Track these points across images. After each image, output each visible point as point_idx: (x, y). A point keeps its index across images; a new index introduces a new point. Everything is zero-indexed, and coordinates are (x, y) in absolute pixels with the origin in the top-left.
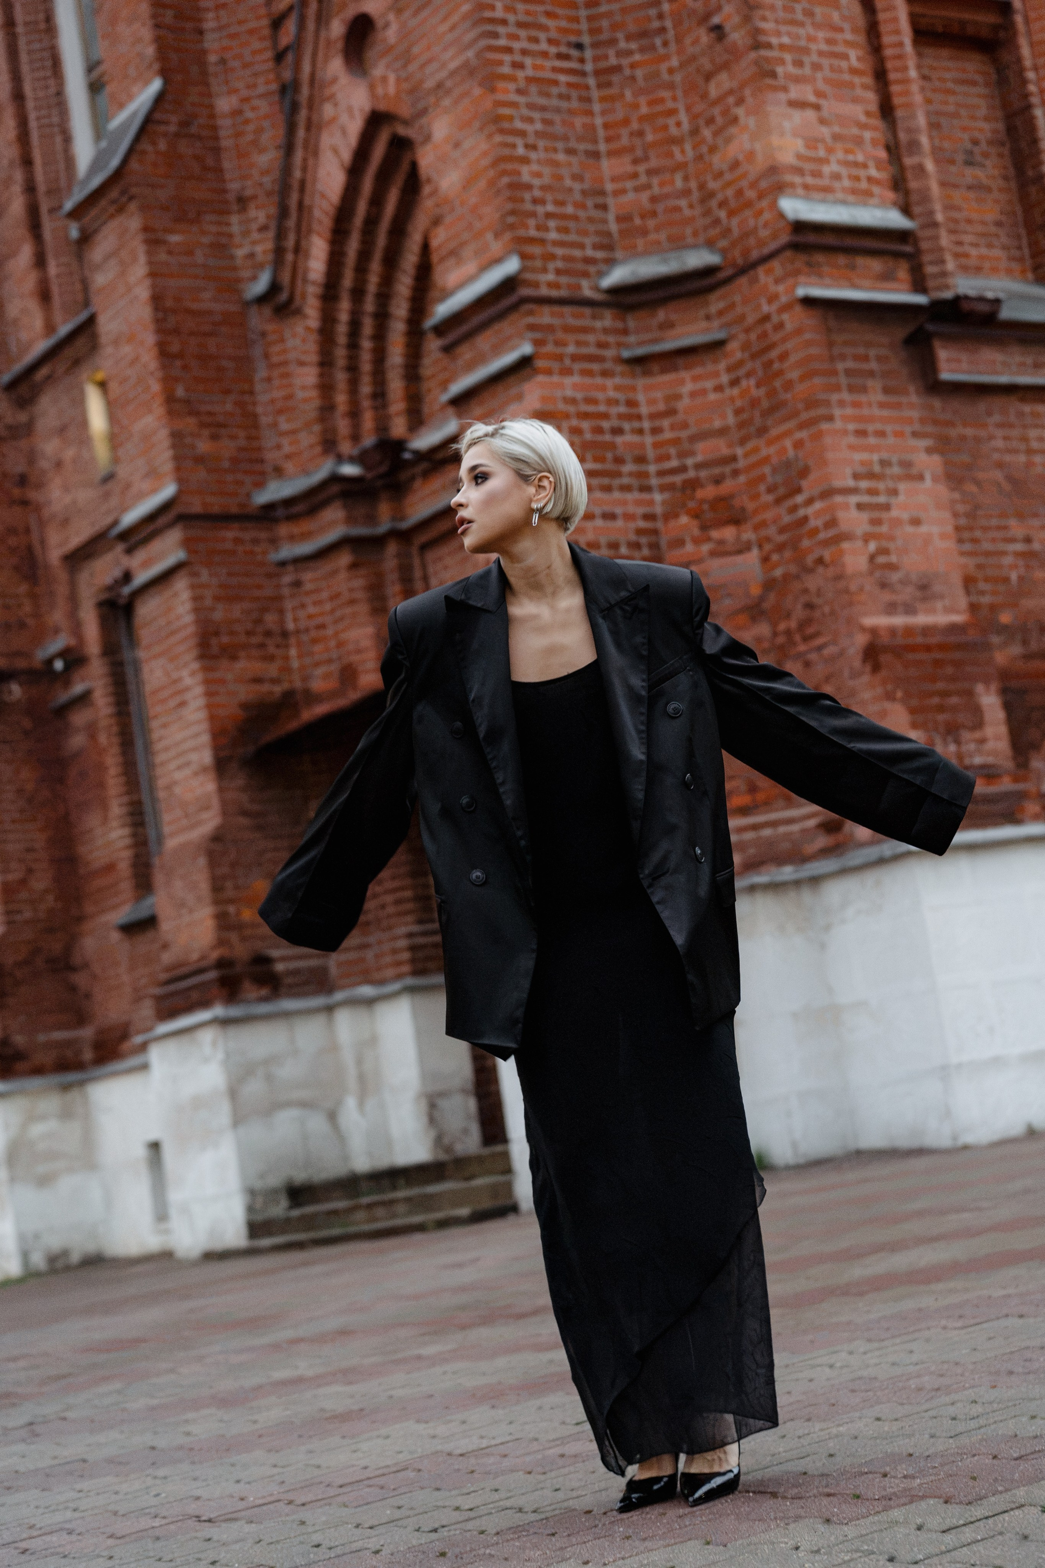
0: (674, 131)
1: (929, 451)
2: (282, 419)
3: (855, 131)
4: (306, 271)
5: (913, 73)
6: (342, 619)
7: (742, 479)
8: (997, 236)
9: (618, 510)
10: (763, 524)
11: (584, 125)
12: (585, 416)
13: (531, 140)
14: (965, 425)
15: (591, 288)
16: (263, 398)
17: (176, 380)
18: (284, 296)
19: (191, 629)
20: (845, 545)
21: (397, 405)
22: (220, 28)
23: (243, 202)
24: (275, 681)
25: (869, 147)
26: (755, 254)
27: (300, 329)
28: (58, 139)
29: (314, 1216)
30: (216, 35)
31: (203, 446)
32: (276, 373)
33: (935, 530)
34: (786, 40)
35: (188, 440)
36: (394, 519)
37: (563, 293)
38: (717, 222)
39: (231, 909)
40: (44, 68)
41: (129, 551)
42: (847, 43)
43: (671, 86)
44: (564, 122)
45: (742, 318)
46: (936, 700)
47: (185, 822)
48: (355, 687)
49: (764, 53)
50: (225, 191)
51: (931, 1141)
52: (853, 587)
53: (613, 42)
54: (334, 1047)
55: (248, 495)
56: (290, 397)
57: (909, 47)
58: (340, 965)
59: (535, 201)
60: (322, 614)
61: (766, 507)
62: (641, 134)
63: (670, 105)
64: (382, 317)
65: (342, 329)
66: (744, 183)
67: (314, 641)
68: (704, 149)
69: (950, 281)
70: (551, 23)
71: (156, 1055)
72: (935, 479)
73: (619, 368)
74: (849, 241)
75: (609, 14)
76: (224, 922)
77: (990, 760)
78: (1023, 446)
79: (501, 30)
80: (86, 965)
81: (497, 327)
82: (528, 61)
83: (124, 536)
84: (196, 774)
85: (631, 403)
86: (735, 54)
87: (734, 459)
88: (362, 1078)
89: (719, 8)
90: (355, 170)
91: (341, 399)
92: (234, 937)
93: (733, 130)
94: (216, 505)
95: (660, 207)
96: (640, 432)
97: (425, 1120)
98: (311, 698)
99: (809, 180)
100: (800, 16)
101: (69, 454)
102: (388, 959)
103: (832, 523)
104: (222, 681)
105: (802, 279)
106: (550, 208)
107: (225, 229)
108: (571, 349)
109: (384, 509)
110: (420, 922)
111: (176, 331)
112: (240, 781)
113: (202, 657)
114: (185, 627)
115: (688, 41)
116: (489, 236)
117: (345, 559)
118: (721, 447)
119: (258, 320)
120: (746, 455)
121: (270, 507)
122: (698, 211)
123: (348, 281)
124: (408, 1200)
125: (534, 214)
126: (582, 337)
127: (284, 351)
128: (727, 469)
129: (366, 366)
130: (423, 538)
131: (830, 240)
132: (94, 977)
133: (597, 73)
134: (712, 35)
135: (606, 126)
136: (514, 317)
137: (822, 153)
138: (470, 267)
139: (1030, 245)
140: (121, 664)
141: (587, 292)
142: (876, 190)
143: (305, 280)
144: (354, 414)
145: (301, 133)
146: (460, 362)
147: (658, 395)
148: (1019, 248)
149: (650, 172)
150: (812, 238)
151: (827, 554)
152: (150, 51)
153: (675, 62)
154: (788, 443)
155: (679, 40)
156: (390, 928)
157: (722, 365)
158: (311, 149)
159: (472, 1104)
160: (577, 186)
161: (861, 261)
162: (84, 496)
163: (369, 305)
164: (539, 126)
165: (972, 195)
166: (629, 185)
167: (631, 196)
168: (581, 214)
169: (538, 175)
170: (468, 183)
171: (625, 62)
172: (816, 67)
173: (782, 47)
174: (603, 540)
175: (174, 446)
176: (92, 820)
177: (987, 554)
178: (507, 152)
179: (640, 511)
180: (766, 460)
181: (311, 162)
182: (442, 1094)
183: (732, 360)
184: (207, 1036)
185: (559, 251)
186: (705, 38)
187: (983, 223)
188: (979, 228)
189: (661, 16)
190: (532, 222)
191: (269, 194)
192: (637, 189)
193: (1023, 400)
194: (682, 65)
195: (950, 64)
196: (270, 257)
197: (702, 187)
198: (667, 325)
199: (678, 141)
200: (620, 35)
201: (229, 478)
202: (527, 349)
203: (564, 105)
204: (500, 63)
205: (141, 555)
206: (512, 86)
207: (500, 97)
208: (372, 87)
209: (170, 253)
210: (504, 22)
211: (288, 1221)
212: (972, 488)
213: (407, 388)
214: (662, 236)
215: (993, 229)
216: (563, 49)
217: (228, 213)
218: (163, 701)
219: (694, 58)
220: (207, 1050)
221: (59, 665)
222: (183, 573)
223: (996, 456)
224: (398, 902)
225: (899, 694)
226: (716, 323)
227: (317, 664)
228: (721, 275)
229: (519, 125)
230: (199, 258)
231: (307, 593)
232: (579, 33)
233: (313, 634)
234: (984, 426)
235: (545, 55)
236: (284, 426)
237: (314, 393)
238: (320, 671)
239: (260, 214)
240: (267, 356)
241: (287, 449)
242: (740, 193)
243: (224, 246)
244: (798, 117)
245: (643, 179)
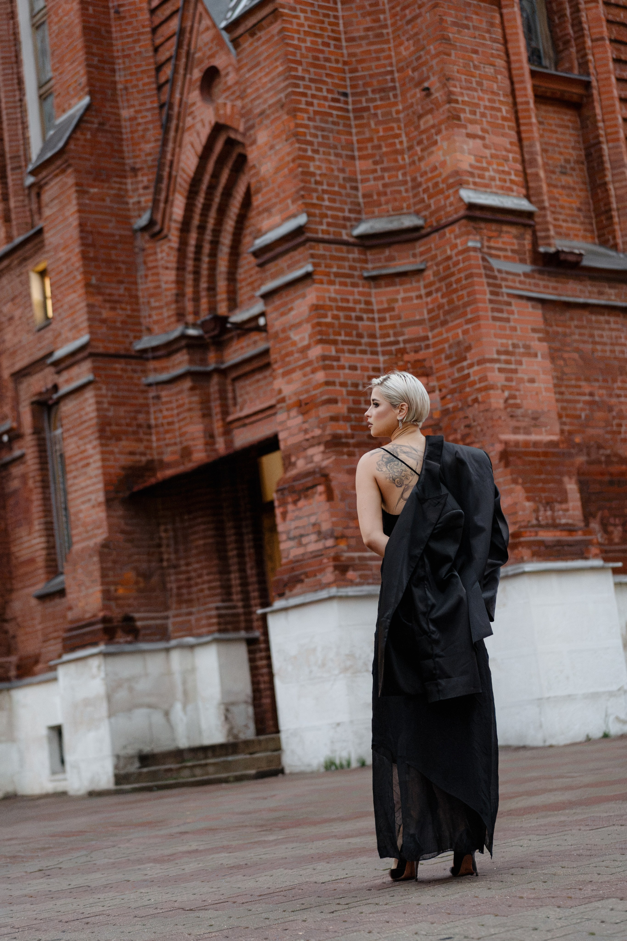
0: (398, 147)
1: (540, 340)
2: (152, 300)
3: (504, 153)
4: (171, 214)
5: (534, 120)
6: (184, 419)
7: (431, 350)
8: (578, 217)
9: (359, 365)
10: (443, 377)
11: (346, 140)
12: (339, 308)
13: (316, 147)
14: (557, 325)
15: (347, 235)
16: (141, 287)
17: (92, 274)
18: (157, 228)
19: (94, 421)
20: (492, 392)
21: (222, 295)
22: (125, 69)
23: (135, 170)
24: (143, 454)
25: (511, 163)
26: (444, 221)
27: (165, 248)
28: (20, 127)
29: (155, 772)
30: (122, 73)
31: (105, 314)
32: (150, 272)
33: (542, 386)
34: (466, 99)
35: (97, 309)
36: (217, 362)
37: (331, 237)
38: (423, 200)
39: (112, 588)
40: (12, 85)
41: (59, 373)
42: (501, 102)
43: (398, 120)
44: (334, 138)
45: (435, 257)
46: (540, 485)
47: (85, 535)
48: (190, 461)
49: (453, 105)
50: (124, 164)
51: (529, 742)
52: (496, 417)
53: (365, 93)
54: (169, 673)
55: (131, 343)
56: (159, 287)
57: (532, 105)
58: (174, 624)
59: (317, 183)
60: (172, 416)
61: (444, 368)
62: (379, 147)
63: (397, 131)
64: (215, 243)
65: (191, 249)
66: (439, 180)
67: (167, 432)
68: (416, 158)
69: (552, 241)
70: (329, 80)
71: (61, 672)
72: (543, 357)
73: (361, 282)
74: (499, 217)
75: (363, 77)
76: (107, 595)
77: (570, 521)
78: (590, 340)
79: (301, 83)
80: (14, 619)
81: (292, 254)
82: (315, 101)
83: (55, 364)
84: (93, 507)
85: (368, 303)
86: (438, 105)
87: (426, 338)
88: (185, 693)
89: (428, 78)
90: (204, 157)
91: (189, 290)
92: (113, 604)
93: (434, 148)
94: (112, 348)
95: (389, 190)
96: (373, 320)
97: (223, 718)
98: (163, 465)
99: (477, 180)
100: (474, 85)
101: (17, 313)
102: (204, 622)
103: (484, 379)
104: (112, 453)
105: (471, 237)
106: (325, 187)
107: (123, 187)
108: (335, 270)
109: (212, 356)
110: (223, 601)
111: (93, 245)
112: (120, 513)
113: (100, 438)
114: (91, 419)
115: (408, 95)
116: (289, 201)
117: (187, 384)
118: (418, 331)
119: (142, 241)
120: (434, 337)
121: (144, 351)
122: (410, 194)
123: (196, 221)
124: (214, 764)
125: (316, 190)
126: (341, 263)
127: (156, 260)
128: (423, 344)
129: (204, 272)
130: (234, 374)
131: (489, 215)
132: (18, 625)
133: (355, 110)
134: (424, 93)
135: (358, 141)
136: (301, 249)
137: (485, 165)
138: (277, 218)
139: (597, 223)
140: (44, 439)
141: (345, 237)
142: (515, 188)
143: (170, 219)
144: (196, 299)
145: (172, 134)
146: (268, 273)
147: (384, 299)
148: (591, 224)
149: (383, 170)
150: (478, 213)
151: (480, 397)
152: (84, 80)
153: (400, 107)
154: (460, 331)
155: (403, 94)
156: (205, 604)
157: (422, 284)
158: (179, 144)
159: (250, 710)
160: (341, 175)
161: (505, 228)
162: (26, 338)
163: (208, 236)
164: (320, 139)
165: (564, 192)
166: (371, 176)
167: (372, 183)
168: (343, 192)
169: (319, 168)
170: (277, 170)
171: (371, 105)
172: (483, 115)
173: (464, 102)
174: (349, 382)
175: (89, 313)
176: (22, 532)
177: (568, 401)
178: (301, 153)
179: (371, 366)
180: (446, 340)
181: (177, 150)
182: (233, 704)
183: (427, 281)
184: (95, 663)
185: (329, 213)
186: (419, 94)
187: (571, 209)
188: (568, 212)
189: (393, 80)
190: (315, 195)
191: (150, 167)
192: (375, 179)
193: (592, 313)
194: (404, 109)
195: (556, 116)
196: (150, 204)
197: (414, 180)
198: (391, 259)
199: (401, 152)
200: (369, 90)
201: (120, 333)
202: (309, 268)
203: (335, 128)
204: (299, 102)
205: (65, 375)
206: (305, 116)
207: (299, 122)
208: (217, 110)
209: (91, 199)
210: (303, 79)
211: (140, 774)
212: (562, 363)
213: (228, 286)
214: (390, 207)
215: (575, 212)
216: (336, 96)
217: (125, 177)
218: (75, 463)
219: (412, 105)
220: (94, 670)
221: (5, 438)
222: (91, 387)
223: (575, 345)
224: (210, 588)
225: (520, 481)
226: (419, 259)
227: (167, 445)
228: (424, 232)
229: (308, 138)
230: (108, 202)
231: (164, 403)
232: (345, 87)
233: (166, 427)
234: (569, 327)
235: (325, 99)
236: (154, 304)
237: (173, 286)
238: (170, 449)
239: (144, 179)
240: (145, 263)
241: (155, 318)
242: (436, 184)
243: (123, 197)
244: (472, 143)
245: (379, 173)
